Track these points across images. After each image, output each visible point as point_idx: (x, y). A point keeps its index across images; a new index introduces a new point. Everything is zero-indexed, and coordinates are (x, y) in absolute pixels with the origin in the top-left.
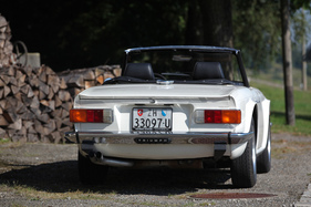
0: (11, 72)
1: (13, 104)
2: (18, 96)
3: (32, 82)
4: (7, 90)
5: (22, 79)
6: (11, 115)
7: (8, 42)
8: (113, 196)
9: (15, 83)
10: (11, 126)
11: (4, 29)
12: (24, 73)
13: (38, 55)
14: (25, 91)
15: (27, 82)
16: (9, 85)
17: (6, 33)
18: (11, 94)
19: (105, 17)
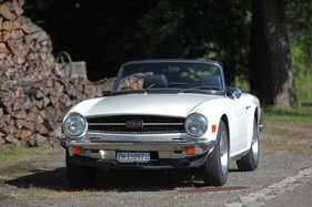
0: (50, 84)
1: (53, 113)
2: (57, 105)
3: (70, 92)
4: (47, 101)
5: (61, 89)
6: (51, 123)
7: (50, 55)
8: (115, 193)
9: (54, 93)
10: (51, 134)
11: (45, 43)
12: (61, 83)
13: (83, 63)
14: (64, 101)
15: (65, 92)
16: (48, 96)
17: (47, 46)
18: (50, 104)
19: (165, 16)
